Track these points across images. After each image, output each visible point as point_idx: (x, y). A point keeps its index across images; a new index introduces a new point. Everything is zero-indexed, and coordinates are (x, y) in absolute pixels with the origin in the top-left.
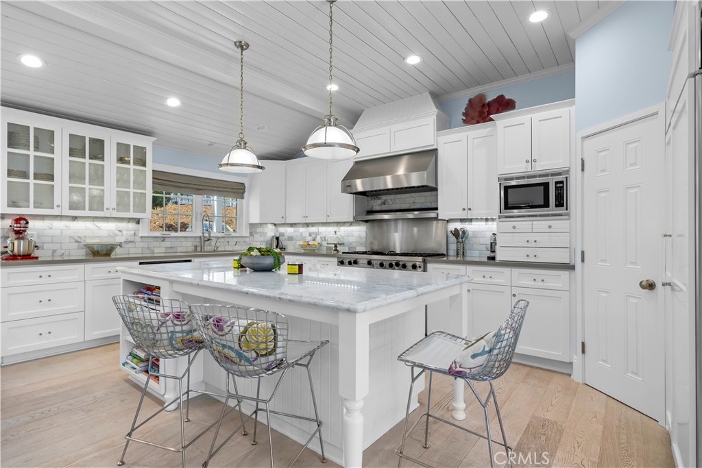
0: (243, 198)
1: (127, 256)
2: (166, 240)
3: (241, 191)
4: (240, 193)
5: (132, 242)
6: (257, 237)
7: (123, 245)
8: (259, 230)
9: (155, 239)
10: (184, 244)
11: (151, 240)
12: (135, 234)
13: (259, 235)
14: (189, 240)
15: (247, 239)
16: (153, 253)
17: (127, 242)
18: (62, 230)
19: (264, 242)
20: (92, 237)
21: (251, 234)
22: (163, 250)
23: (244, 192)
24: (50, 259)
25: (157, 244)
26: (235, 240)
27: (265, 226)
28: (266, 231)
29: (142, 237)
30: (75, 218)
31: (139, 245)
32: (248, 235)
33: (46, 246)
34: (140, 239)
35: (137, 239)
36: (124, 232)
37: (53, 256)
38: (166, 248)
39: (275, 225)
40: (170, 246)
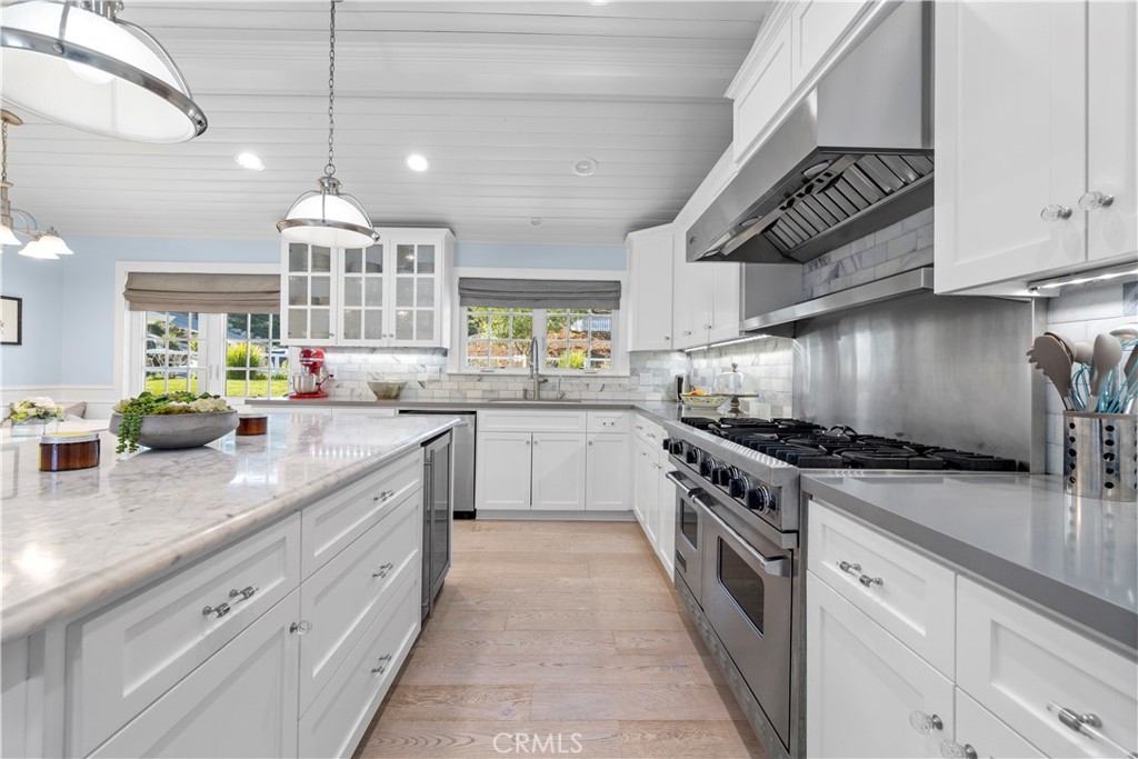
0: (618, 308)
1: (430, 401)
2: (484, 379)
3: (613, 295)
4: (610, 299)
5: (438, 381)
6: (645, 378)
7: (427, 385)
8: (651, 364)
9: (469, 378)
10: (511, 386)
11: (463, 378)
12: (441, 370)
13: (650, 375)
14: (519, 380)
15: (626, 381)
16: (466, 398)
17: (431, 381)
18: (360, 365)
19: (664, 386)
20: (392, 374)
21: (634, 372)
22: (479, 394)
23: (620, 297)
24: (348, 400)
25: (470, 385)
26: (601, 381)
27: (665, 356)
28: (666, 367)
29: (450, 375)
30: (373, 350)
31: (448, 385)
32: (628, 374)
33: (346, 384)
34: (447, 378)
35: (444, 377)
36: (428, 367)
37: (351, 395)
38: (484, 391)
39: (689, 354)
40: (489, 388)
